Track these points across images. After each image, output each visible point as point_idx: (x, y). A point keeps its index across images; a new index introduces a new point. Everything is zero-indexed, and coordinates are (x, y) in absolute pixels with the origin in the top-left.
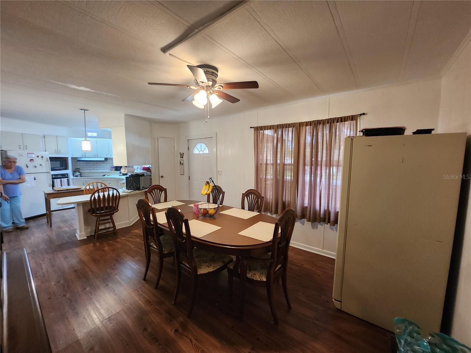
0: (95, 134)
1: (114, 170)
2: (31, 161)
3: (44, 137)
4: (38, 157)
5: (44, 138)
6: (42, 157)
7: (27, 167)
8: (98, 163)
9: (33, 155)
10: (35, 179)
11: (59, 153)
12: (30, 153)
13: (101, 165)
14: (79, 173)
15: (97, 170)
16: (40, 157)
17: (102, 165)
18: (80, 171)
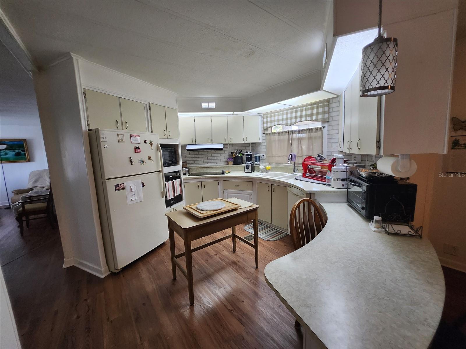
0: (212, 105)
1: (232, 162)
2: (137, 150)
3: (149, 107)
4: (145, 142)
5: (150, 109)
6: (151, 143)
7: (131, 162)
8: (209, 152)
9: (139, 140)
10: (143, 186)
11: (169, 137)
12: (134, 135)
13: (213, 155)
14: (187, 170)
15: (208, 163)
16: (148, 142)
17: (215, 155)
18: (189, 166)
